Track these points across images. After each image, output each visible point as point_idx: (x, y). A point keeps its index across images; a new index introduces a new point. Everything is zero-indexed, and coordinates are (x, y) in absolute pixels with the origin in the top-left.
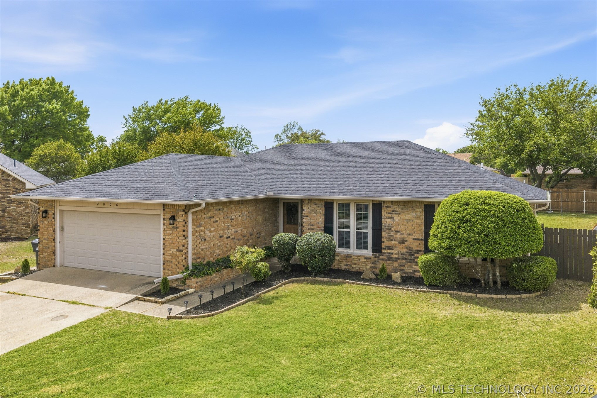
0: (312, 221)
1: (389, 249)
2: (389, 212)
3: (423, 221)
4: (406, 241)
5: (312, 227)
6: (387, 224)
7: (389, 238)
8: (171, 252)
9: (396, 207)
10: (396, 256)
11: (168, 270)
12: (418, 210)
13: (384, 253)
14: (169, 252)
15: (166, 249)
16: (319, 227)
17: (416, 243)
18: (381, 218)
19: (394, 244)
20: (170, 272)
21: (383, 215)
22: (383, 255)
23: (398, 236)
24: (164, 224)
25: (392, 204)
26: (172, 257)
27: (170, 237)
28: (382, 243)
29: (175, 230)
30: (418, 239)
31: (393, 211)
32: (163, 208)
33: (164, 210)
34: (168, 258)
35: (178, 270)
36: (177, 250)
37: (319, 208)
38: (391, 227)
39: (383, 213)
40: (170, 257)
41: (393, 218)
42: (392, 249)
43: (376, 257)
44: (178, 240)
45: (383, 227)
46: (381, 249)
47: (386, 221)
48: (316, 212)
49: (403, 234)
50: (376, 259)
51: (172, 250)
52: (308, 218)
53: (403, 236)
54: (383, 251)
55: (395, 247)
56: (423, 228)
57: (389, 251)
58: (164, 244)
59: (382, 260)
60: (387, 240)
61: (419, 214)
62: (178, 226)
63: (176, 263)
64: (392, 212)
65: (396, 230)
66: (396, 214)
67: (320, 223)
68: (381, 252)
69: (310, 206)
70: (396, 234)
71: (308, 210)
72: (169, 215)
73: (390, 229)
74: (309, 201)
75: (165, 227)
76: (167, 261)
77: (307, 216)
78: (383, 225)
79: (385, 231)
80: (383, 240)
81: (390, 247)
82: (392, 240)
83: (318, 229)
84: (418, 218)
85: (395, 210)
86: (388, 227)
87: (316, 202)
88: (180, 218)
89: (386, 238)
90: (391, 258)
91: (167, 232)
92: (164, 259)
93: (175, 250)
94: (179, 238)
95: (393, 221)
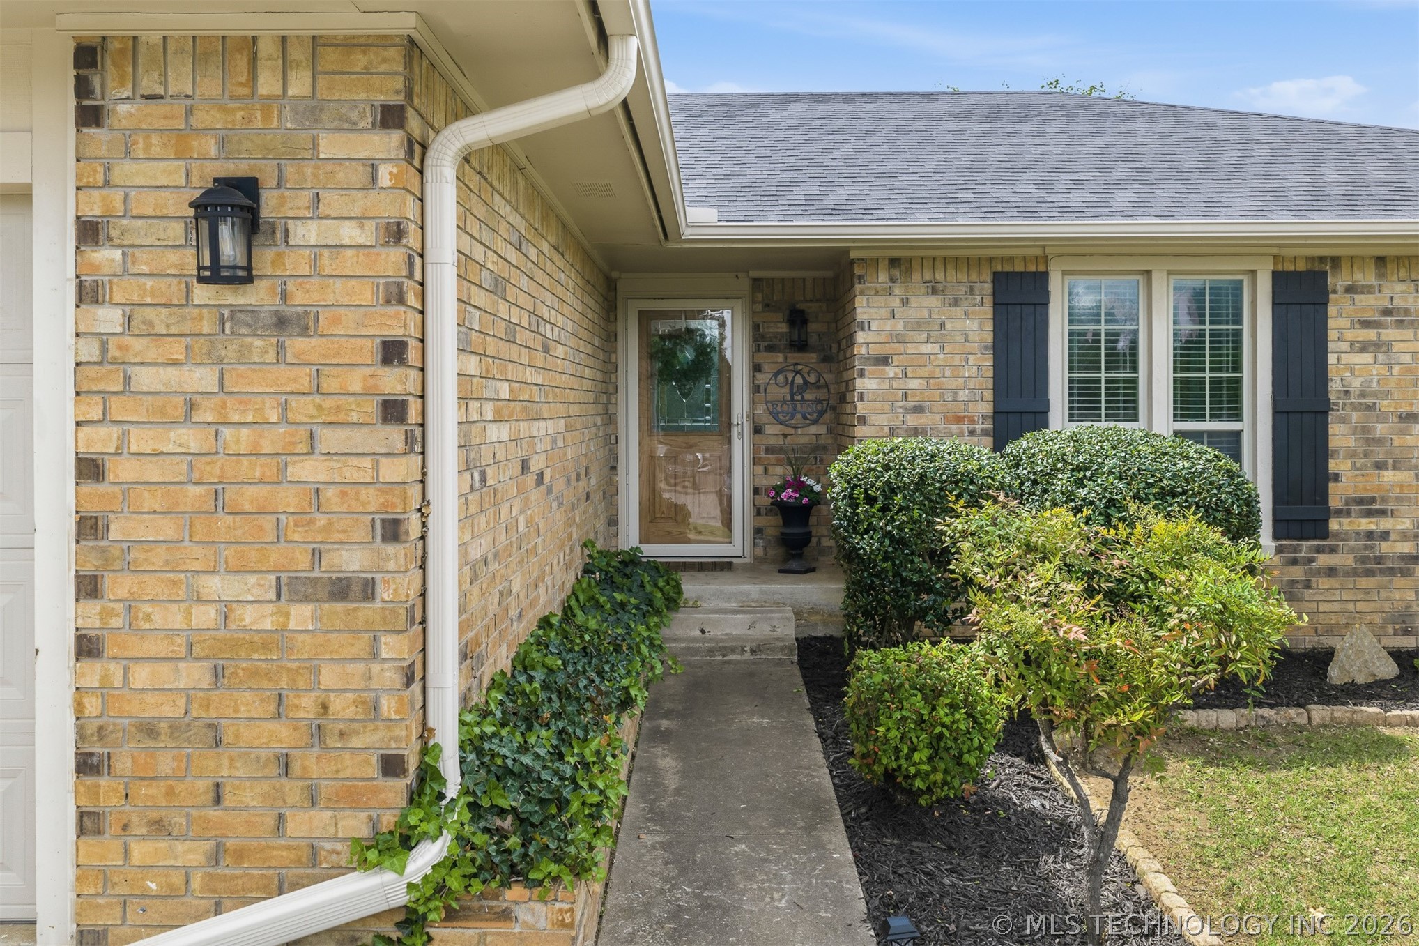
0: (914, 384)
1: (1369, 514)
2: (1367, 317)
5: (912, 420)
6: (1356, 383)
7: (1366, 455)
8: (206, 616)
9: (1399, 287)
10: (1406, 548)
11: (159, 827)
13: (1337, 535)
14: (174, 616)
15: (118, 586)
16: (959, 420)
18: (1325, 352)
19: (1393, 484)
20: (192, 854)
21: (1332, 335)
22: (1333, 550)
24: (88, 293)
25: (1381, 276)
26: (217, 673)
27: (189, 438)
28: (1331, 485)
29: (261, 346)
31: (1387, 312)
32: (83, 87)
33: (89, 116)
34: (162, 684)
35: (302, 824)
37: (959, 311)
38: (1375, 395)
39: (1331, 323)
40: (194, 675)
41: (1388, 345)
42: (1383, 513)
43: (1294, 562)
44: (307, 470)
45: (1333, 397)
46: (1327, 514)
47: (1348, 365)
48: (939, 332)
50: (1297, 572)
51: (214, 585)
52: (891, 371)
54: (1334, 525)
55: (1399, 499)
57: (1366, 524)
58: (93, 529)
59: (1331, 572)
60: (1354, 465)
62: (299, 298)
63: (282, 736)
64: (1376, 317)
65: (1404, 409)
66: (1400, 324)
67: (963, 395)
68: (1324, 534)
69: (905, 302)
70: (1403, 432)
71: (888, 325)
72: (170, 173)
73: (1371, 407)
74: (896, 273)
75: (108, 318)
76: (149, 730)
77: (884, 361)
78: (1335, 385)
79: (1343, 420)
80: (1333, 466)
81: (1372, 501)
82: (1380, 466)
83: (954, 428)
85: (1398, 302)
86: (1363, 394)
87: (939, 276)
88: (333, 202)
89: (1352, 455)
90: (1379, 560)
91: (145, 378)
92: (92, 706)
93: (258, 586)
94: (330, 439)
95: (1390, 366)
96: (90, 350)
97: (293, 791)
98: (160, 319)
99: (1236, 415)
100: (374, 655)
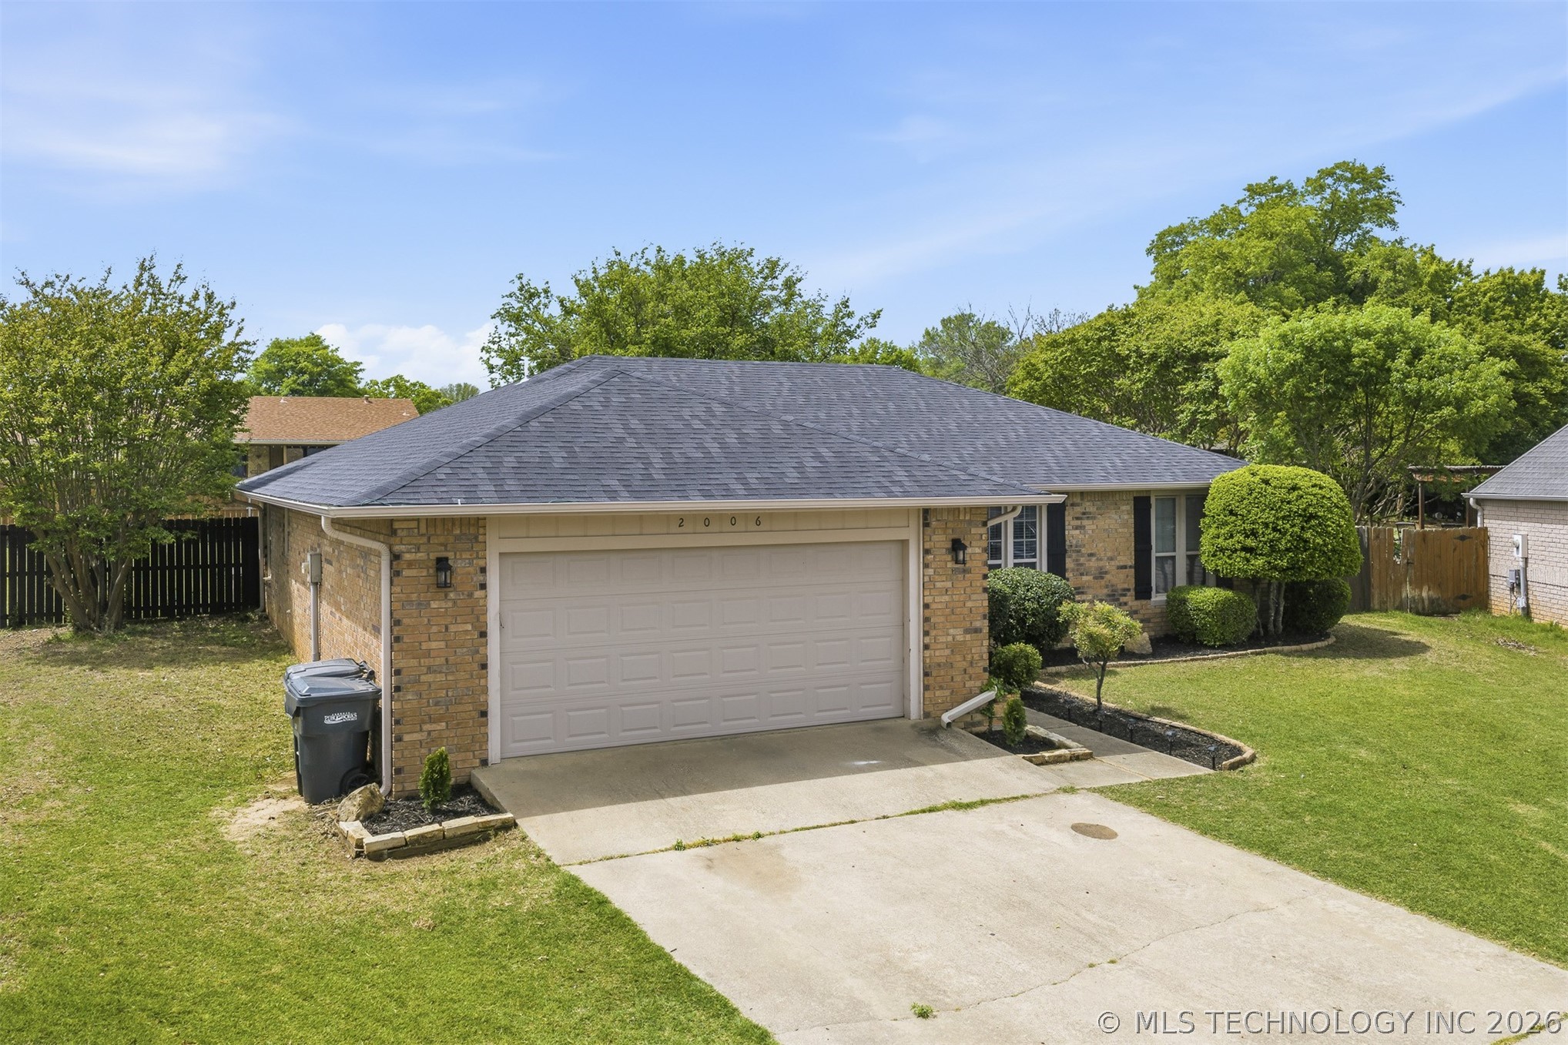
1: (1079, 594)
2: (1077, 515)
3: (1133, 530)
4: (1106, 573)
6: (1074, 542)
7: (1078, 570)
8: (950, 638)
9: (1088, 504)
11: (941, 688)
12: (1124, 508)
14: (942, 639)
15: (933, 633)
17: (1123, 573)
18: (1064, 530)
19: (1086, 581)
20: (947, 693)
21: (1067, 523)
23: (1093, 564)
24: (926, 566)
25: (1082, 499)
26: (952, 651)
27: (946, 598)
29: (960, 576)
30: (1124, 567)
31: (1084, 514)
32: (925, 518)
33: (926, 525)
34: (940, 654)
36: (967, 631)
38: (1080, 546)
39: (1066, 518)
40: (948, 652)
41: (1084, 527)
42: (1083, 593)
44: (969, 604)
45: (1067, 548)
47: (1072, 535)
49: (1101, 560)
51: (952, 631)
53: (1101, 564)
55: (1088, 587)
56: (1133, 544)
58: (926, 620)
61: (1126, 517)
63: (965, 664)
64: (1081, 516)
65: (1090, 552)
66: (1088, 518)
70: (1090, 560)
72: (943, 538)
75: (930, 571)
76: (939, 665)
78: (1067, 543)
79: (1070, 555)
81: (1079, 588)
82: (1082, 574)
84: (1125, 525)
85: (1087, 510)
86: (1076, 546)
88: (974, 543)
89: (1073, 570)
91: (938, 585)
92: (928, 661)
93: (960, 631)
94: (974, 597)
95: (1085, 534)
96: (927, 579)
97: (967, 676)
98: (941, 571)
99: (1034, 557)
100: (982, 645)
